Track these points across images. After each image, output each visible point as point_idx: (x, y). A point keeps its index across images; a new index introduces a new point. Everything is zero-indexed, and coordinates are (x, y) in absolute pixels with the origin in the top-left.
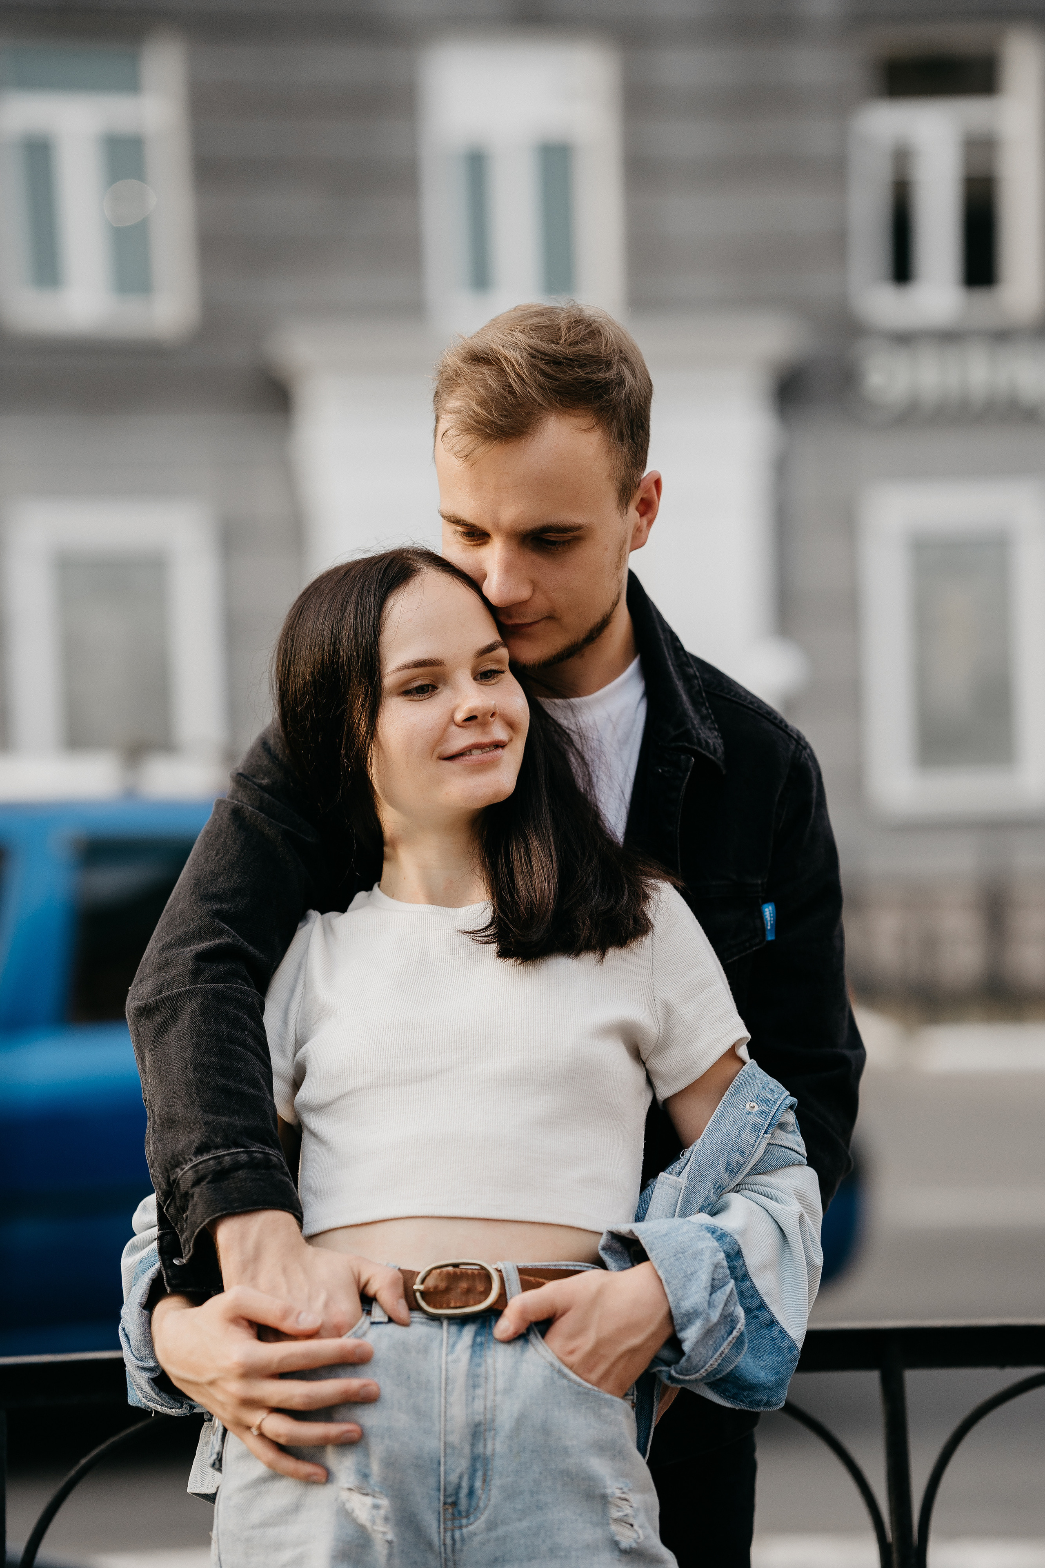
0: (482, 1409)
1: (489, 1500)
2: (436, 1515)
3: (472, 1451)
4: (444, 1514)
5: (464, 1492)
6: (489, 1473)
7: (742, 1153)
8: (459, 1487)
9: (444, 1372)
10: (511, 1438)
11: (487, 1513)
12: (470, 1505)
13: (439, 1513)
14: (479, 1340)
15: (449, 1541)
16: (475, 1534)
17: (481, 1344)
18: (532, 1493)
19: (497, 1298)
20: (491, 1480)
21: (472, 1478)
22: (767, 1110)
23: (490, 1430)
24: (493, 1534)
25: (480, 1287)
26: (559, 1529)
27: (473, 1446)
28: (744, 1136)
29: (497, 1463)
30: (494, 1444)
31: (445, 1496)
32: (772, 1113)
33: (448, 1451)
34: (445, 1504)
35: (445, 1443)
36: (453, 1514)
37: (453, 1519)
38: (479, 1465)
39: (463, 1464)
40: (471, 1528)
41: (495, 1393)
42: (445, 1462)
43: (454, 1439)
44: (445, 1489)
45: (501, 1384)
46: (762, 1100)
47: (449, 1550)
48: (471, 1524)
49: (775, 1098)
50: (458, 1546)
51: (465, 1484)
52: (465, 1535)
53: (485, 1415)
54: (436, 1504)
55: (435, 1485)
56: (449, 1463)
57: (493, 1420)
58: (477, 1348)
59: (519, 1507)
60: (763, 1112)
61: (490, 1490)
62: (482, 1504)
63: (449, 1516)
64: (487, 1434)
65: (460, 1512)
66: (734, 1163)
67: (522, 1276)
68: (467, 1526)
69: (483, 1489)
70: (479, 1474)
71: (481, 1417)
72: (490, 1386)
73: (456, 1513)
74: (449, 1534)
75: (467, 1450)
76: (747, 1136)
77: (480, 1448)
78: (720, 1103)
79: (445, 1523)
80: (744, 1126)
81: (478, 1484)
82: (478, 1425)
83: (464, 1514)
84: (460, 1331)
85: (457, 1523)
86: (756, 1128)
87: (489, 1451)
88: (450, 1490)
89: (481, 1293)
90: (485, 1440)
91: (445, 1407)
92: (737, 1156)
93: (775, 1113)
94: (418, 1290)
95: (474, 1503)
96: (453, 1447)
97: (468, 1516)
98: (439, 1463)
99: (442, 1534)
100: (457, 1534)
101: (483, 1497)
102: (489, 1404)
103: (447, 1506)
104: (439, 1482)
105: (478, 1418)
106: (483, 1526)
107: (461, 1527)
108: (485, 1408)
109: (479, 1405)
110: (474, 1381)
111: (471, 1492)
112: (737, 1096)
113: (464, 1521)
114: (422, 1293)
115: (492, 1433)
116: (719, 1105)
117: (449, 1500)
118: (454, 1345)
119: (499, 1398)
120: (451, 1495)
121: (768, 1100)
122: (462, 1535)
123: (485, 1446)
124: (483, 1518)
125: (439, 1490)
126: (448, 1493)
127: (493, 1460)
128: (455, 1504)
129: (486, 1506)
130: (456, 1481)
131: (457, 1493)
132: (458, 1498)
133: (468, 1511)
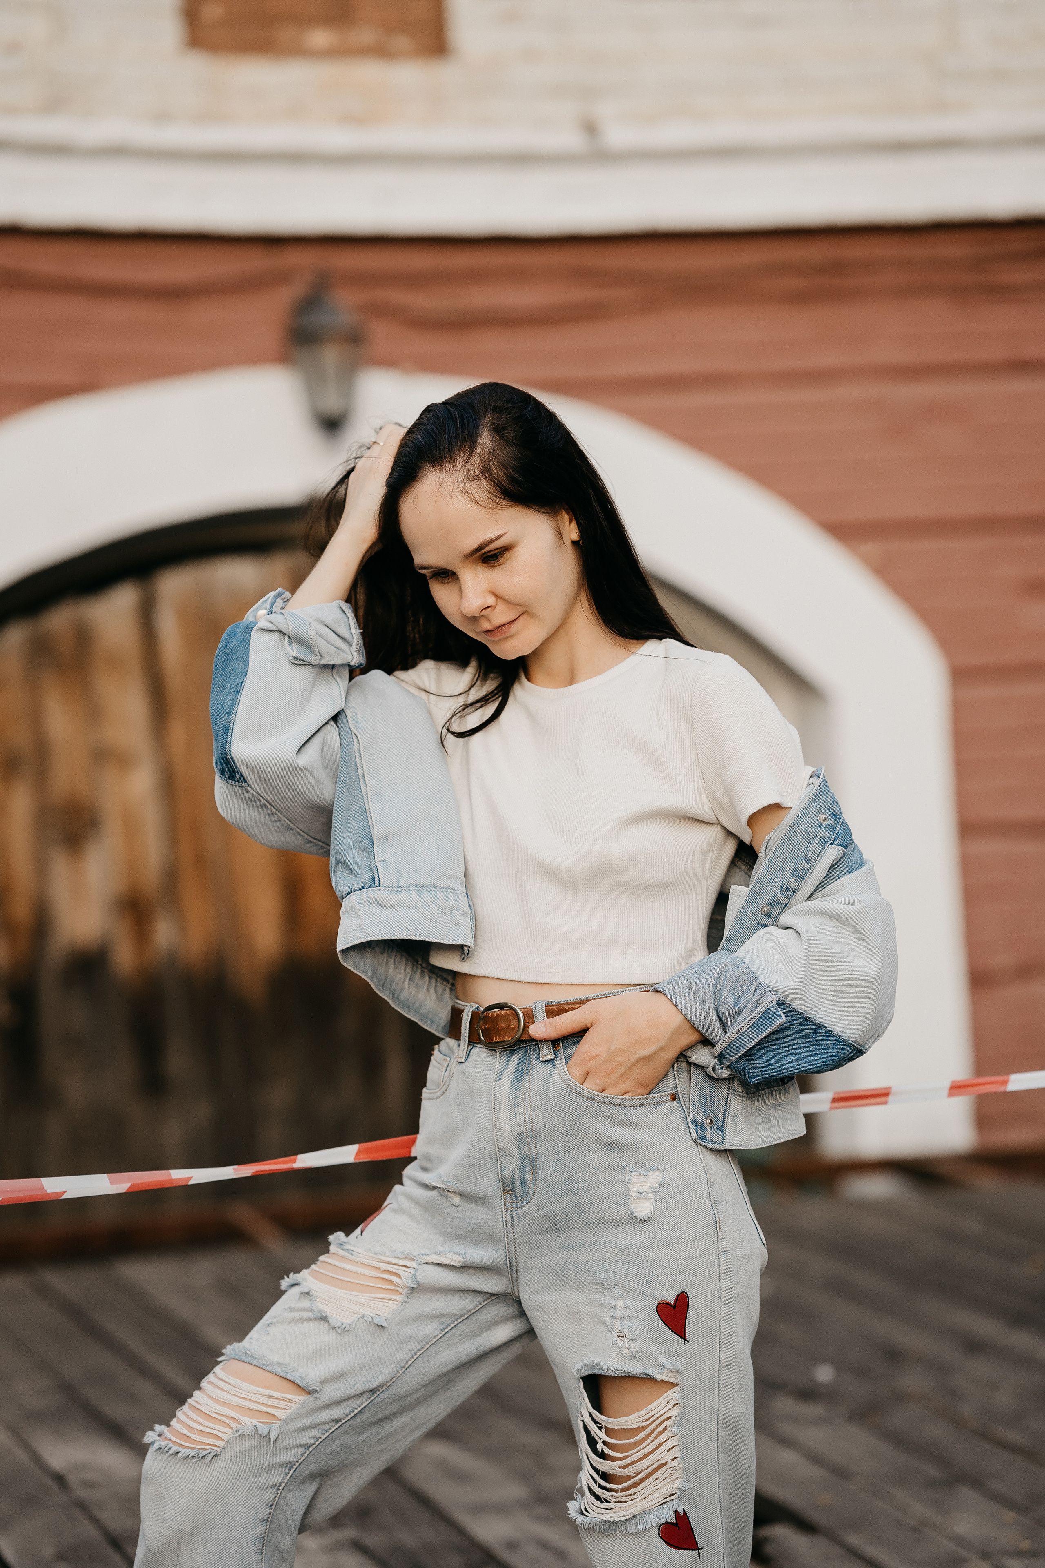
0: (523, 1122)
1: (537, 1188)
2: (499, 1199)
3: (521, 1153)
4: (504, 1197)
5: (518, 1182)
6: (537, 1168)
8: (513, 1180)
11: (536, 1198)
12: (523, 1192)
13: (501, 1195)
14: (522, 1066)
15: (509, 1217)
16: (530, 1213)
17: (522, 1070)
18: (567, 1181)
19: (522, 1032)
20: (538, 1174)
21: (523, 1173)
23: (531, 1137)
24: (544, 1214)
25: (513, 1024)
29: (543, 1161)
30: (538, 1148)
31: (503, 1184)
33: (502, 1153)
34: (505, 1189)
35: (499, 1147)
36: (512, 1197)
37: (511, 1202)
38: (528, 1163)
39: (514, 1163)
40: (525, 1209)
41: (532, 1111)
42: (501, 1161)
44: (503, 1179)
45: (535, 1103)
47: (509, 1225)
48: (524, 1206)
50: (517, 1220)
51: (517, 1176)
52: (520, 1214)
53: (526, 1126)
54: (499, 1191)
55: (495, 1177)
56: (504, 1161)
57: (532, 1129)
58: (519, 1074)
59: (558, 1192)
61: (538, 1181)
62: (531, 1192)
63: (508, 1199)
64: (530, 1140)
65: (516, 1197)
68: (521, 1207)
69: (533, 1181)
70: (529, 1169)
71: (524, 1129)
72: (527, 1104)
73: (514, 1198)
74: (509, 1213)
75: (515, 1152)
77: (527, 1151)
79: (505, 1205)
81: (529, 1177)
82: (522, 1134)
83: (519, 1198)
84: (506, 1058)
85: (515, 1204)
87: (535, 1153)
88: (506, 1181)
89: (513, 1029)
90: (530, 1145)
91: (496, 1121)
95: (526, 1191)
96: (505, 1150)
97: (522, 1200)
98: (497, 1161)
99: (501, 1213)
100: (515, 1213)
101: (533, 1186)
102: (528, 1118)
103: (504, 1193)
104: (498, 1175)
105: (521, 1129)
106: (535, 1206)
107: (518, 1207)
108: (525, 1121)
109: (520, 1120)
110: (515, 1101)
111: (523, 1182)
113: (520, 1204)
114: (482, 1029)
115: (534, 1139)
117: (508, 1188)
118: (502, 1073)
119: (535, 1114)
120: (508, 1185)
122: (518, 1214)
123: (530, 1149)
124: (533, 1201)
125: (499, 1181)
126: (505, 1183)
127: (539, 1159)
128: (512, 1191)
129: (535, 1193)
130: (510, 1175)
131: (513, 1184)
132: (514, 1187)
133: (522, 1197)
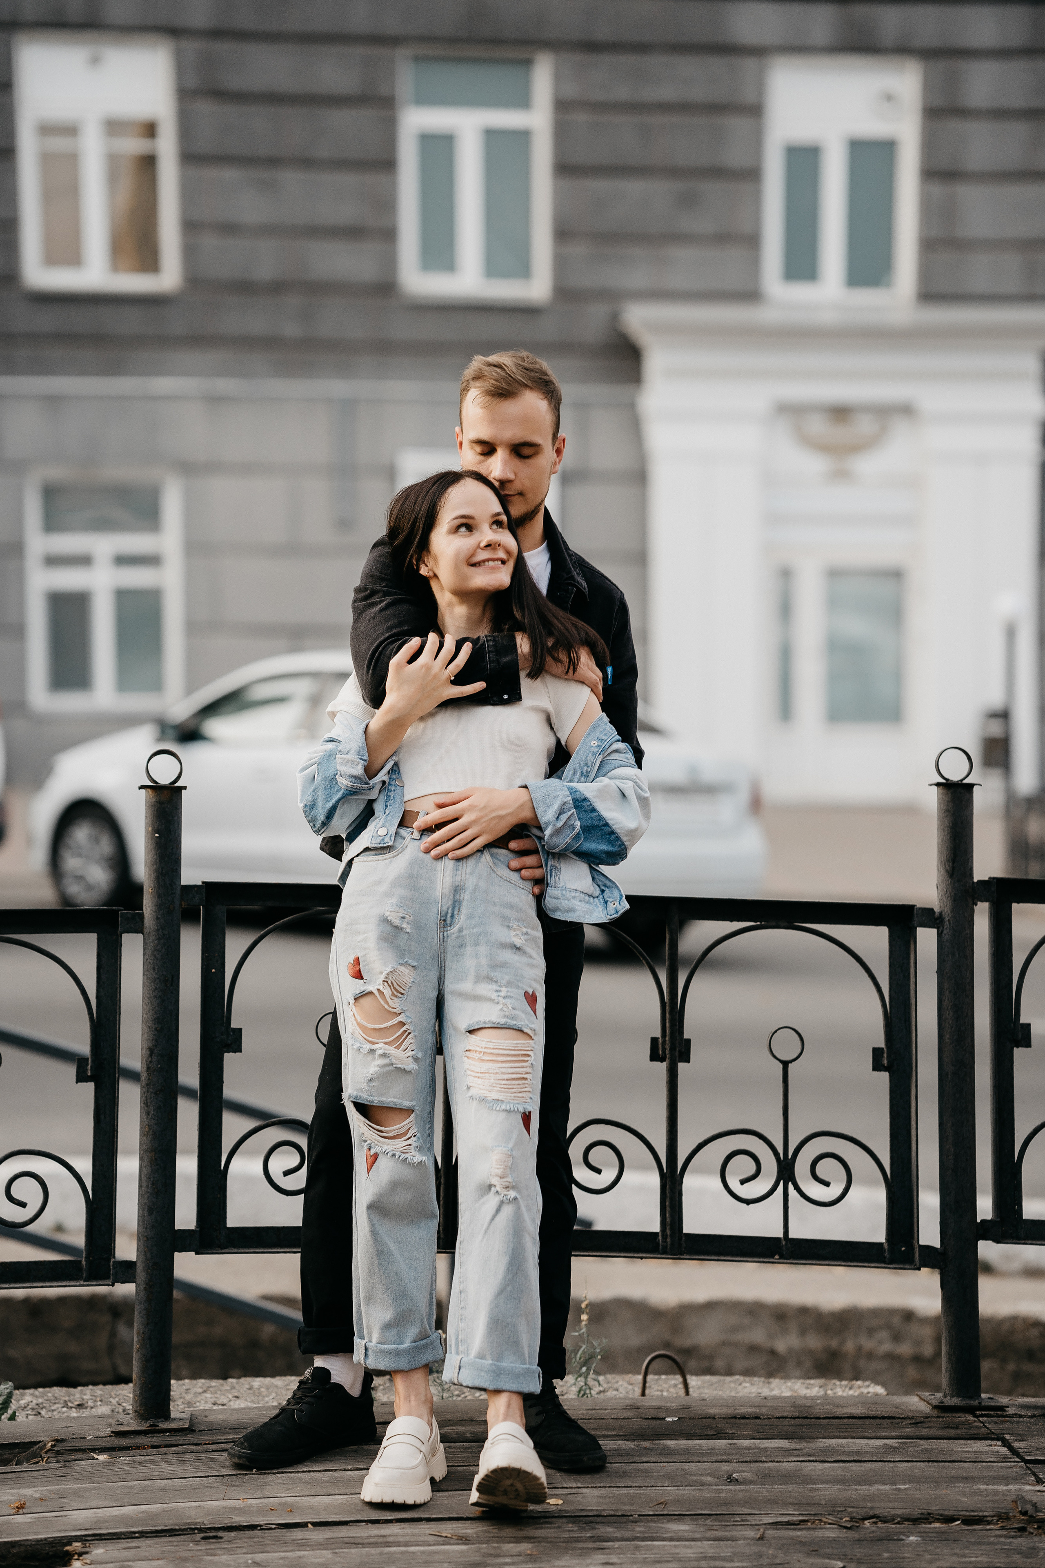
0: (459, 881)
1: (460, 919)
2: (436, 925)
3: (454, 898)
5: (449, 915)
6: (461, 908)
8: (447, 913)
10: (472, 894)
11: (459, 925)
12: (452, 921)
13: (438, 924)
15: (441, 937)
16: (453, 933)
18: (481, 918)
20: (462, 911)
21: (453, 909)
23: (463, 889)
24: (462, 934)
26: (490, 935)
27: (454, 895)
29: (466, 904)
30: (464, 896)
33: (443, 897)
34: (440, 920)
35: (441, 894)
37: (444, 927)
38: (456, 904)
39: (449, 903)
40: (452, 931)
41: (466, 874)
43: (446, 893)
45: (468, 870)
47: (441, 941)
48: (452, 929)
50: (445, 939)
51: (450, 912)
52: (449, 934)
53: (461, 882)
54: (437, 920)
55: (436, 912)
56: (442, 902)
57: (464, 886)
59: (475, 923)
61: (461, 915)
62: (457, 921)
63: (442, 926)
64: (461, 891)
65: (447, 924)
68: (450, 930)
69: (458, 914)
70: (457, 908)
71: (459, 885)
72: (464, 871)
73: (445, 924)
74: (442, 933)
75: (451, 897)
77: (457, 897)
79: (439, 927)
81: (456, 912)
83: (449, 925)
85: (445, 929)
87: (462, 898)
88: (443, 914)
90: (460, 893)
91: (442, 878)
95: (454, 920)
96: (445, 896)
97: (450, 926)
98: (438, 903)
99: (438, 933)
100: (445, 933)
101: (458, 917)
102: (463, 879)
104: (438, 911)
105: (456, 887)
106: (457, 930)
107: (447, 931)
108: (461, 880)
109: (458, 879)
110: (456, 868)
111: (452, 916)
113: (449, 928)
115: (464, 891)
117: (442, 919)
119: (467, 876)
122: (447, 934)
123: (460, 895)
124: (458, 927)
125: (438, 914)
126: (441, 915)
127: (463, 902)
128: (445, 921)
129: (459, 922)
130: (446, 910)
131: (446, 916)
132: (446, 918)
133: (451, 924)
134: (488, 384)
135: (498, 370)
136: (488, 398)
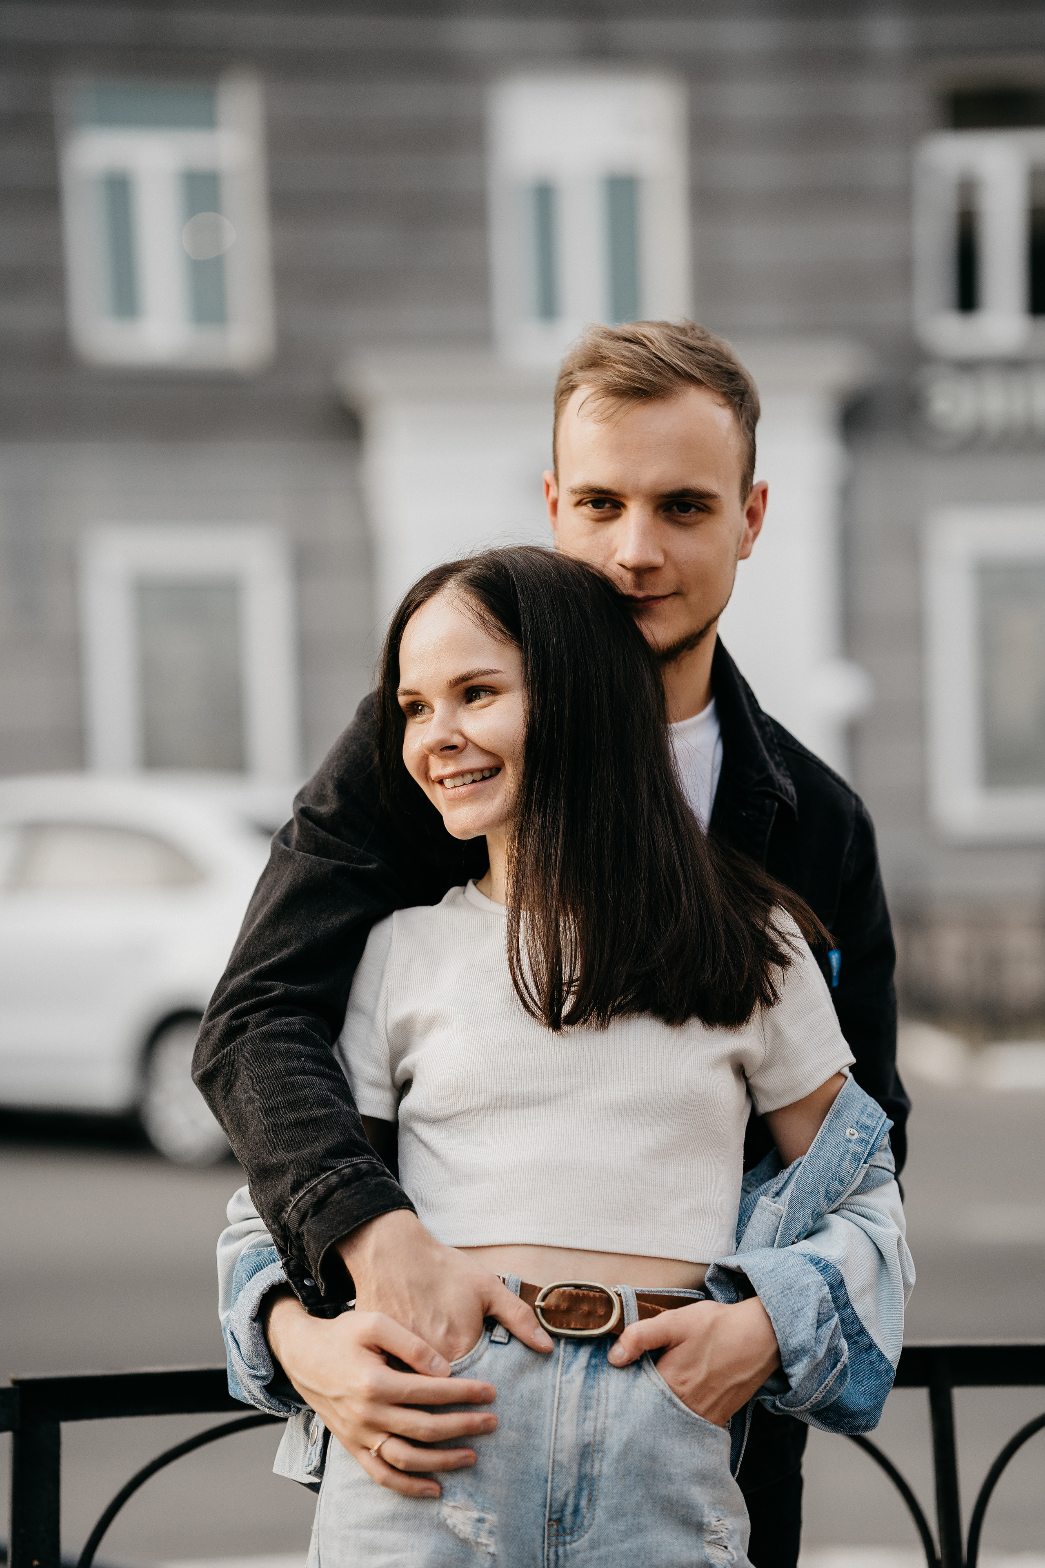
0: (592, 1431)
1: (593, 1519)
2: (541, 1530)
3: (579, 1471)
4: (548, 1530)
5: (569, 1510)
6: (595, 1493)
7: (841, 1182)
8: (564, 1504)
9: (557, 1391)
10: (618, 1461)
11: (590, 1532)
12: (574, 1523)
13: (544, 1528)
14: (593, 1361)
15: (551, 1557)
16: (578, 1552)
17: (596, 1366)
18: (634, 1515)
19: (616, 1323)
20: (596, 1500)
21: (578, 1496)
22: (867, 1138)
23: (598, 1451)
24: (596, 1553)
25: (601, 1311)
26: (657, 1551)
27: (580, 1465)
28: (844, 1165)
29: (603, 1485)
30: (601, 1466)
31: (550, 1511)
32: (872, 1142)
33: (556, 1469)
34: (550, 1520)
35: (554, 1461)
36: (557, 1530)
37: (557, 1535)
38: (584, 1485)
39: (570, 1483)
40: (574, 1545)
41: (606, 1417)
42: (553, 1478)
43: (563, 1457)
44: (551, 1505)
45: (612, 1408)
46: (861, 1126)
47: (552, 1565)
48: (575, 1541)
49: (874, 1124)
50: (561, 1562)
51: (571, 1502)
52: (569, 1552)
53: (595, 1436)
54: (541, 1520)
55: (540, 1501)
56: (556, 1480)
57: (603, 1443)
58: (591, 1370)
59: (623, 1528)
60: (862, 1140)
61: (595, 1510)
62: (586, 1523)
63: (553, 1532)
64: (595, 1454)
65: (564, 1529)
66: (833, 1192)
67: (640, 1302)
68: (570, 1543)
69: (588, 1508)
70: (585, 1493)
71: (591, 1439)
72: (602, 1408)
73: (560, 1530)
74: (552, 1550)
75: (575, 1469)
76: (847, 1164)
77: (587, 1469)
78: (821, 1128)
79: (548, 1539)
80: (844, 1155)
81: (583, 1503)
82: (587, 1446)
83: (568, 1531)
84: (576, 1351)
85: (561, 1539)
86: (856, 1157)
87: (595, 1472)
88: (556, 1507)
89: (601, 1317)
90: (593, 1461)
91: (556, 1425)
92: (836, 1185)
93: (874, 1142)
94: (539, 1307)
95: (578, 1521)
96: (562, 1466)
97: (572, 1534)
98: (547, 1481)
99: (546, 1549)
100: (561, 1550)
101: (588, 1516)
102: (599, 1427)
103: (552, 1522)
104: (546, 1499)
105: (587, 1439)
106: (587, 1544)
107: (565, 1544)
108: (595, 1430)
109: (589, 1426)
110: (585, 1403)
111: (576, 1510)
112: (838, 1120)
113: (568, 1538)
114: (542, 1309)
115: (600, 1454)
116: (820, 1131)
117: (555, 1517)
118: (569, 1365)
119: (609, 1421)
120: (556, 1512)
121: (868, 1127)
122: (565, 1551)
123: (592, 1466)
124: (587, 1537)
125: (545, 1506)
126: (553, 1509)
127: (599, 1480)
128: (559, 1521)
129: (591, 1525)
130: (563, 1498)
131: (563, 1511)
132: (563, 1515)
133: (572, 1529)
134: (609, 376)
135: (635, 347)
136: (611, 401)
